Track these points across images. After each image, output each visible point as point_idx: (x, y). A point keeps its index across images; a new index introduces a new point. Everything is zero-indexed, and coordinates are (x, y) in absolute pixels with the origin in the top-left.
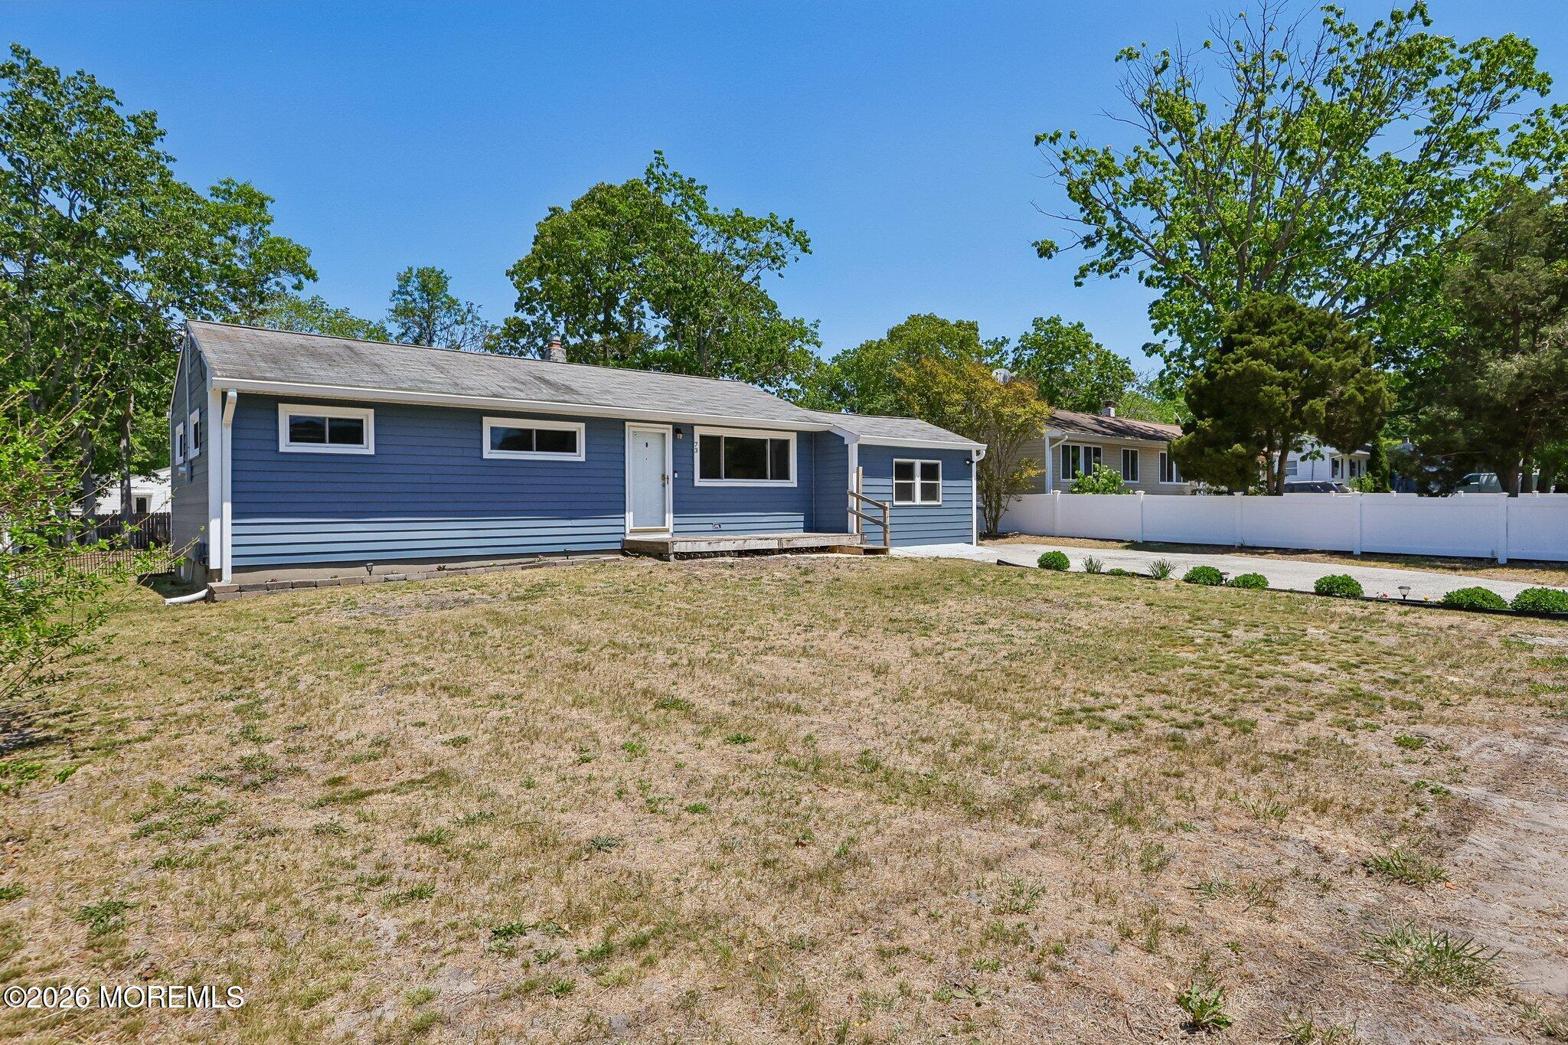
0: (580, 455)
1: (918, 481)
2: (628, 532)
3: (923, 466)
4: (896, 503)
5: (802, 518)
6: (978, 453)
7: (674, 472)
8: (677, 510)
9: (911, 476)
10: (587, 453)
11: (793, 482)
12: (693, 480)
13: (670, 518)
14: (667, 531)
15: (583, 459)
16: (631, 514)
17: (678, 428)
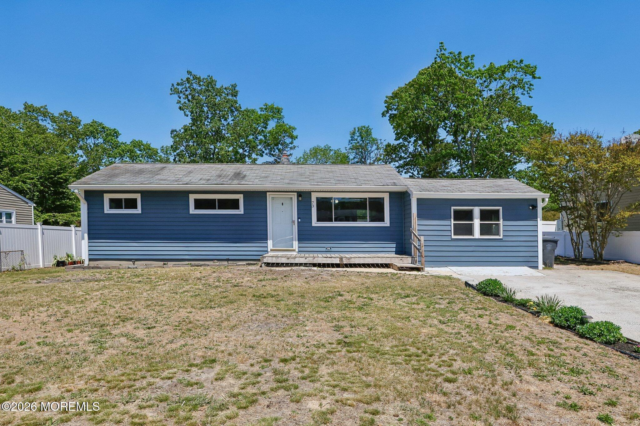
0: (241, 211)
1: (477, 223)
2: (269, 250)
3: (482, 211)
4: (453, 237)
5: (394, 245)
6: (543, 200)
7: (298, 218)
8: (300, 240)
9: (471, 219)
10: (244, 209)
11: (387, 223)
12: (311, 222)
13: (296, 244)
14: (294, 250)
15: (242, 212)
16: (271, 241)
17: (300, 194)
